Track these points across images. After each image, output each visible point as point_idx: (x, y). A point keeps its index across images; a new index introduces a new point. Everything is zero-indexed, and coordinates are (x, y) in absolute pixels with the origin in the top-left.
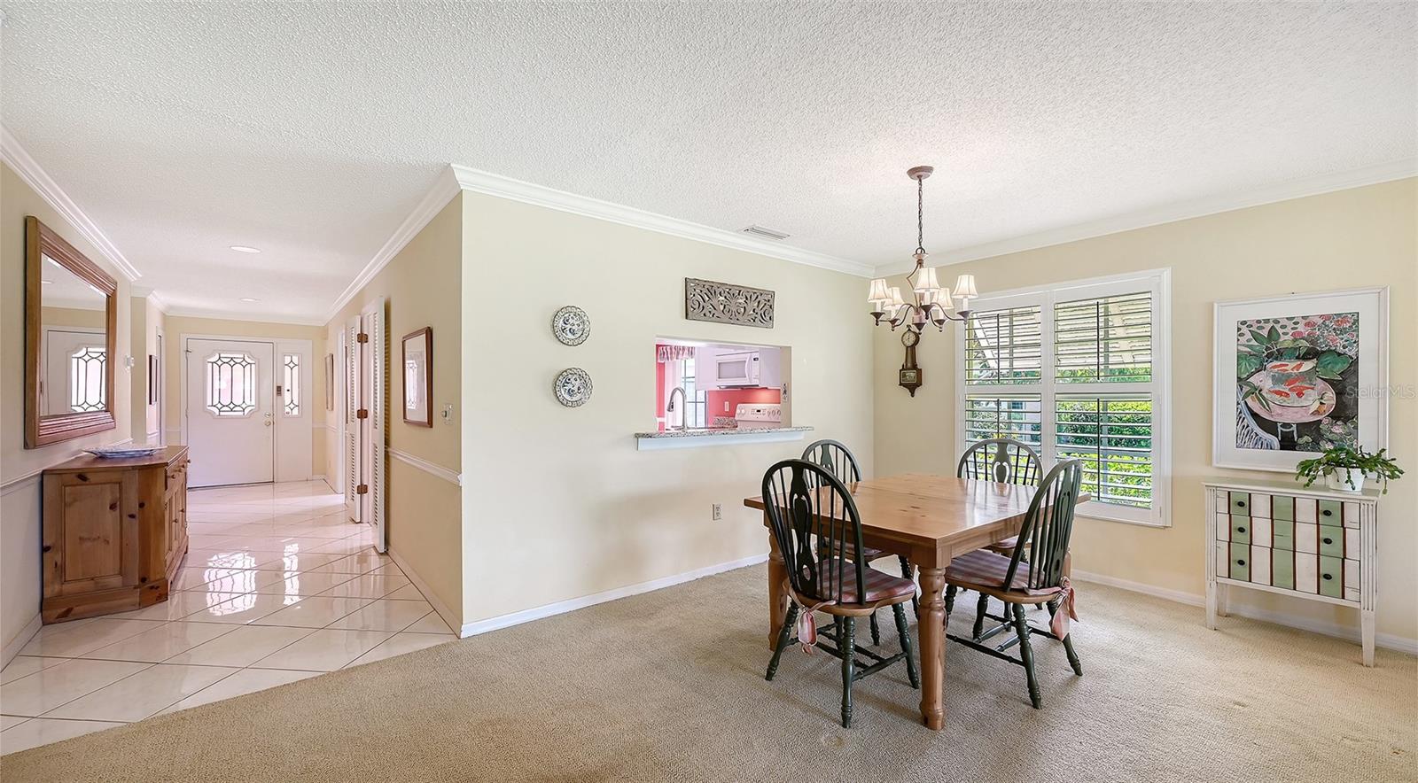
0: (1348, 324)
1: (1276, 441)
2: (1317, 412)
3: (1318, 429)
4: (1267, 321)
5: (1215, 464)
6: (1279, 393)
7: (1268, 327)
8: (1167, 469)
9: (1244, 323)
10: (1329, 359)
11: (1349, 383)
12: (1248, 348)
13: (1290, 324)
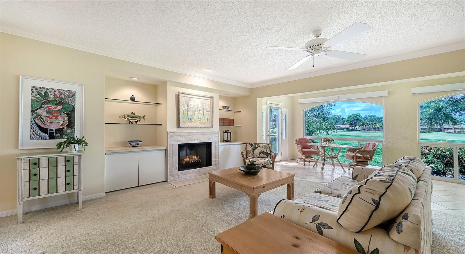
0: (71, 94)
1: (47, 136)
2: (62, 125)
3: (63, 131)
4: (44, 88)
5: (20, 148)
6: (49, 117)
7: (44, 91)
9: (34, 87)
10: (66, 106)
11: (72, 115)
12: (37, 98)
13: (53, 91)
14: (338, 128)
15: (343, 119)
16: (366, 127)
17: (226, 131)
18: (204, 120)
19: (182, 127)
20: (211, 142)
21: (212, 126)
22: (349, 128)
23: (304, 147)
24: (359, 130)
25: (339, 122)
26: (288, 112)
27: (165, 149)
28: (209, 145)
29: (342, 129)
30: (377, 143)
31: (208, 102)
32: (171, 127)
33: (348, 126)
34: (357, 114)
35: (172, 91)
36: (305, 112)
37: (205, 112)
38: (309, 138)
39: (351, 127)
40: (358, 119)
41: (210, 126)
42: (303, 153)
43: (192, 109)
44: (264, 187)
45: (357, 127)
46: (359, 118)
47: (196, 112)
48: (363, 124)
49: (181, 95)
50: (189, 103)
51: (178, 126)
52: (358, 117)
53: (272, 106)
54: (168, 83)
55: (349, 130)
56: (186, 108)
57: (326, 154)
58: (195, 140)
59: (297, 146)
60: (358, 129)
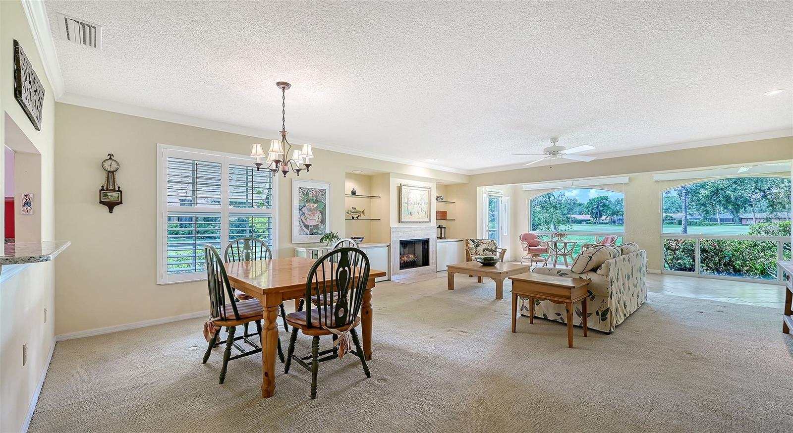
0: (323, 192)
1: (308, 232)
2: (317, 222)
3: (318, 227)
4: (306, 188)
5: (293, 242)
6: (309, 214)
7: (306, 190)
8: (277, 248)
9: (300, 188)
10: (320, 203)
11: (324, 212)
12: (302, 197)
13: (311, 190)
14: (572, 221)
15: (580, 205)
16: (618, 218)
17: (439, 226)
18: (422, 214)
19: (403, 222)
20: (429, 239)
21: (430, 220)
22: (589, 220)
23: (530, 245)
24: (607, 223)
25: (575, 211)
26: (509, 202)
27: (388, 246)
28: (426, 242)
29: (580, 222)
30: (616, 237)
31: (426, 193)
32: (394, 224)
33: (588, 217)
34: (604, 197)
35: (394, 182)
36: (531, 201)
37: (423, 205)
38: (535, 233)
39: (593, 218)
40: (604, 205)
41: (428, 220)
42: (530, 251)
43: (411, 202)
44: (507, 273)
45: (603, 217)
46: (607, 203)
47: (416, 205)
48: (614, 214)
49: (403, 187)
50: (409, 196)
51: (400, 221)
52: (604, 201)
53: (492, 195)
54: (391, 174)
55: (590, 223)
56: (406, 201)
57: (558, 250)
58: (414, 236)
59: (522, 243)
60: (605, 221)
